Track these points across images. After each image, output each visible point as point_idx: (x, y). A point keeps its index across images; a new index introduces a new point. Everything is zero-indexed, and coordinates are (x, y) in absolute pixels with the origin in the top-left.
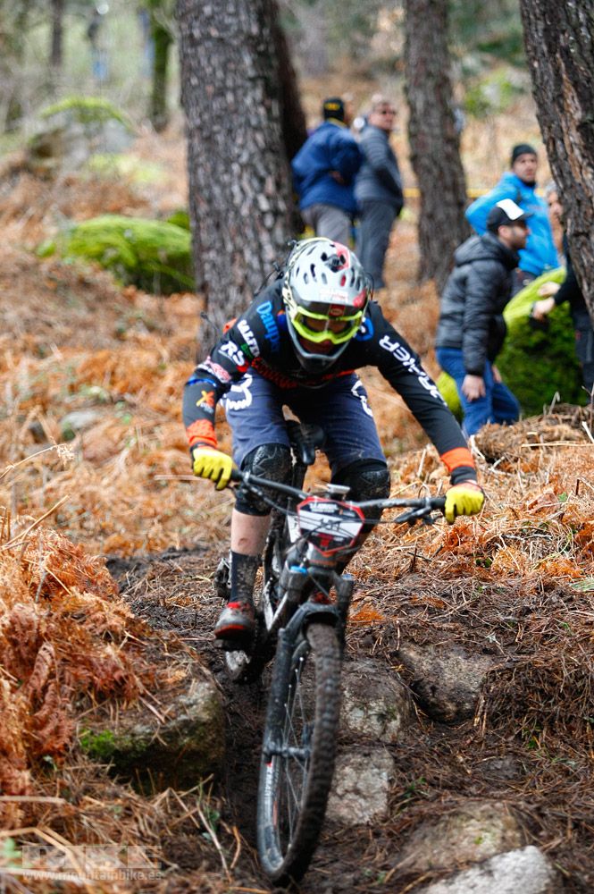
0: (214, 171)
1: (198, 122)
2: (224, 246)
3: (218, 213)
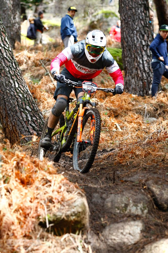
0: (129, 33)
2: (131, 56)
3: (130, 46)
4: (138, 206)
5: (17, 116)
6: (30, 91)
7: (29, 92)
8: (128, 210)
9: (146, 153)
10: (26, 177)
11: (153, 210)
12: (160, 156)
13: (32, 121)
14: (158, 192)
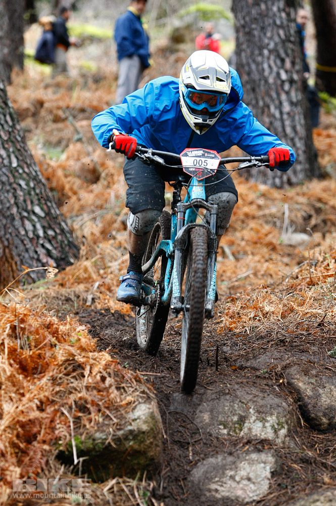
0: (252, 53)
1: (242, 22)
2: (257, 102)
3: (254, 81)
4: (267, 421)
5: (14, 226)
6: (43, 174)
7: (40, 177)
8: (245, 430)
9: (286, 308)
10: (31, 356)
11: (298, 429)
12: (315, 316)
13: (45, 237)
14: (309, 393)
